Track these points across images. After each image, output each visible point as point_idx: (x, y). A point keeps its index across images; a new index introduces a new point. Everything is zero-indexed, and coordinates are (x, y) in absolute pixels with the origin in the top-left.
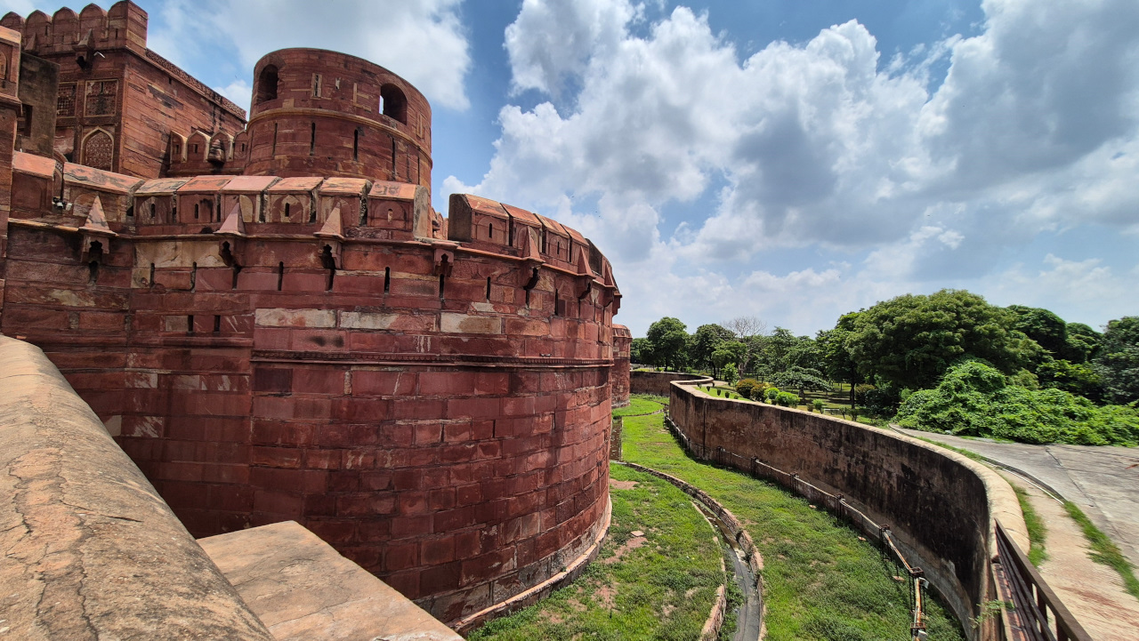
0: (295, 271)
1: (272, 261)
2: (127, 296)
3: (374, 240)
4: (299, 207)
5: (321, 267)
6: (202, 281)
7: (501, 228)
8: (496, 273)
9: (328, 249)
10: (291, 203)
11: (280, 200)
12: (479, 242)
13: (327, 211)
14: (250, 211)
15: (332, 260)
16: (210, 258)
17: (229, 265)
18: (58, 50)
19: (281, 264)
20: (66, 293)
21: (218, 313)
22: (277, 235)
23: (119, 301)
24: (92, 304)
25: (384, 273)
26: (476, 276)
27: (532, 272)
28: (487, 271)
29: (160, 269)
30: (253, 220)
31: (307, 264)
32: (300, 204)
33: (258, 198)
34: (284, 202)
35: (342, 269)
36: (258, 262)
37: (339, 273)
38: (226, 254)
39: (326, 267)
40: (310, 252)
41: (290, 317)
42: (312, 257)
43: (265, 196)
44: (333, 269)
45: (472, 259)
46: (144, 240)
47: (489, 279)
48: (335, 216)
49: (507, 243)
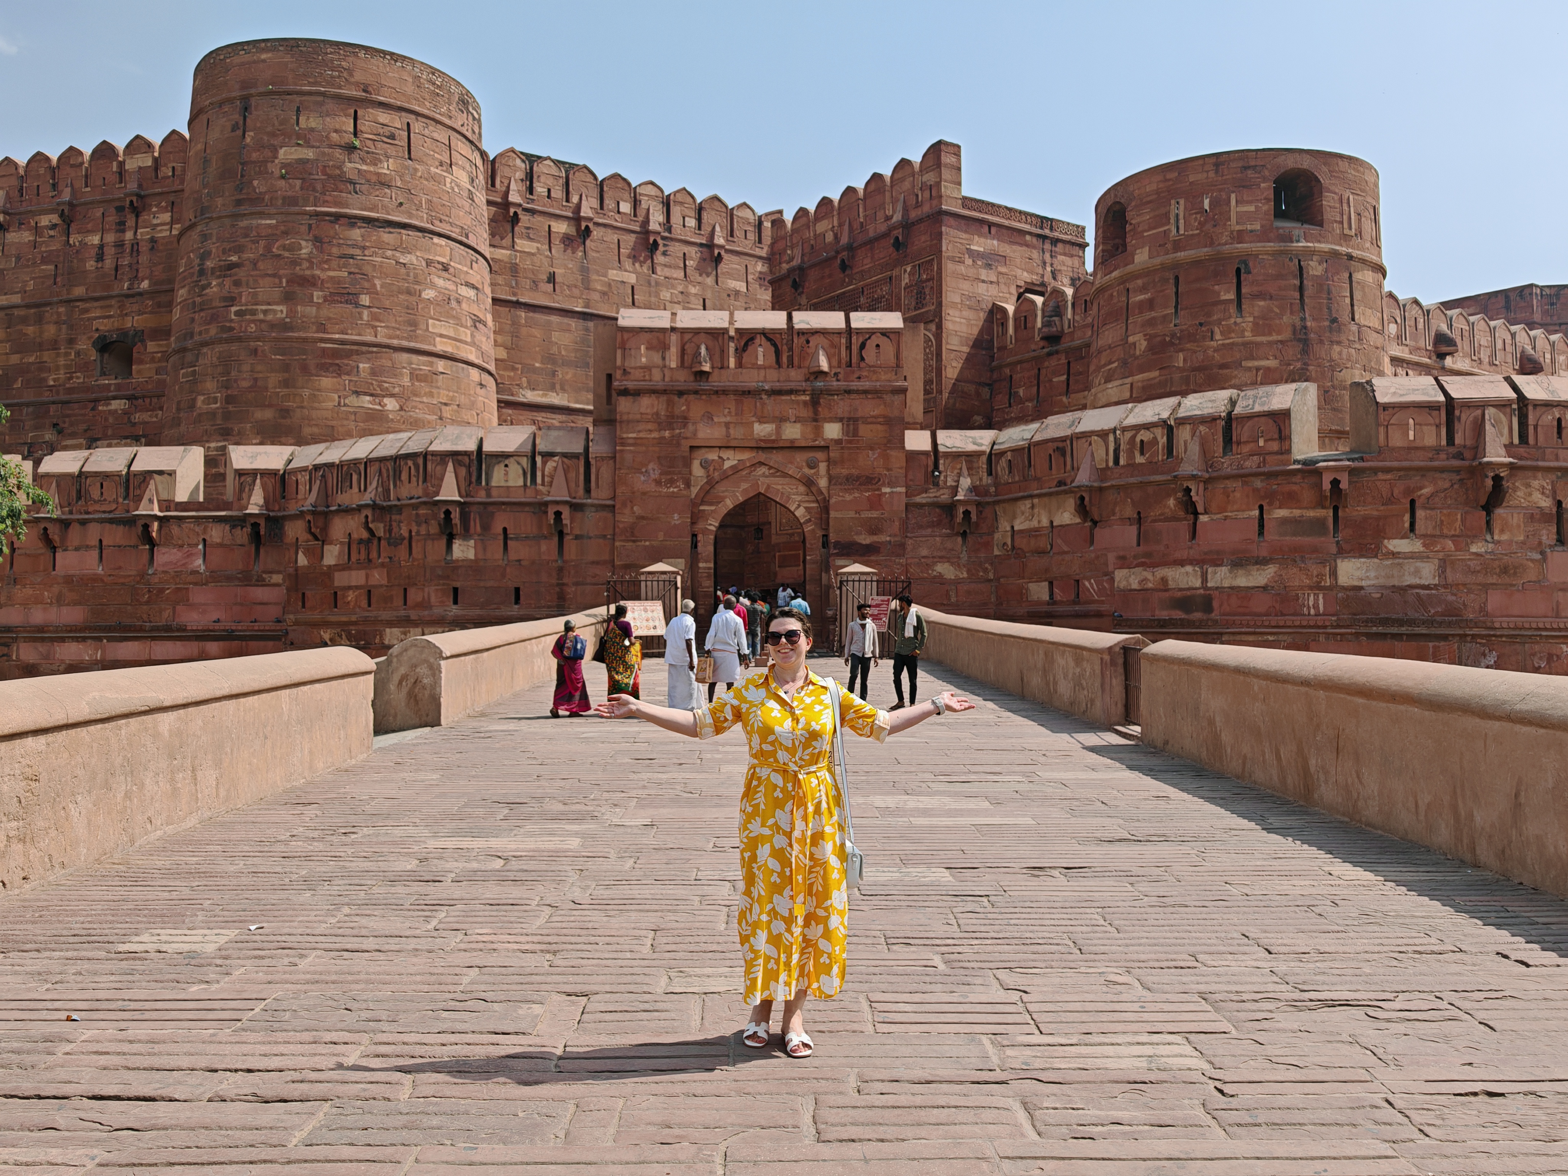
0: (1154, 521)
1: (1129, 512)
2: (991, 564)
3: (1243, 471)
4: (1155, 441)
5: (1181, 514)
6: (1059, 541)
7: (1431, 420)
8: (1424, 491)
9: (1188, 490)
10: (1145, 439)
11: (1134, 437)
12: (1393, 449)
13: (1185, 442)
14: (1101, 454)
15: (1194, 504)
16: (1067, 516)
17: (1085, 521)
18: (872, 234)
19: (1139, 513)
20: (946, 565)
21: (1077, 577)
22: (1132, 480)
23: (986, 570)
24: (965, 575)
25: (1256, 513)
26: (1390, 500)
27: (1489, 483)
28: (1408, 491)
29: (1021, 531)
30: (1107, 465)
31: (1167, 510)
32: (1155, 438)
33: (1111, 438)
34: (1138, 439)
35: (1206, 513)
36: (1114, 514)
37: (1203, 518)
38: (1082, 509)
39: (1187, 512)
40: (1168, 496)
41: (1151, 577)
42: (1171, 502)
43: (1118, 432)
44: (1196, 514)
45: (1381, 476)
46: (1004, 501)
47: (1413, 502)
48: (1194, 448)
49: (1444, 442)
